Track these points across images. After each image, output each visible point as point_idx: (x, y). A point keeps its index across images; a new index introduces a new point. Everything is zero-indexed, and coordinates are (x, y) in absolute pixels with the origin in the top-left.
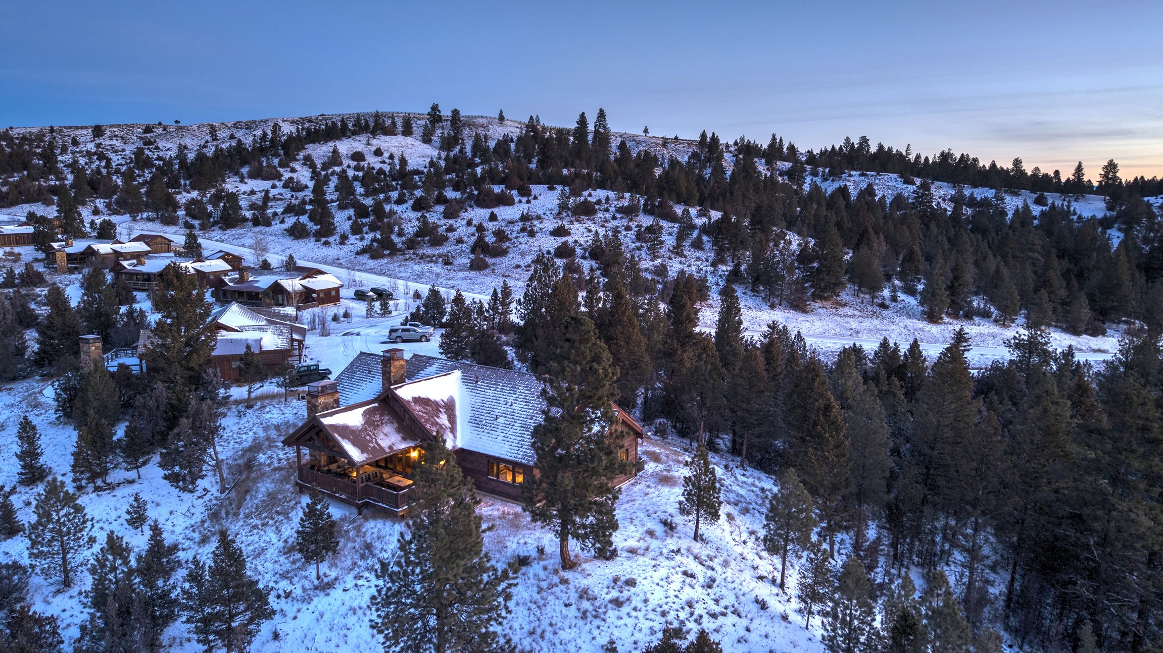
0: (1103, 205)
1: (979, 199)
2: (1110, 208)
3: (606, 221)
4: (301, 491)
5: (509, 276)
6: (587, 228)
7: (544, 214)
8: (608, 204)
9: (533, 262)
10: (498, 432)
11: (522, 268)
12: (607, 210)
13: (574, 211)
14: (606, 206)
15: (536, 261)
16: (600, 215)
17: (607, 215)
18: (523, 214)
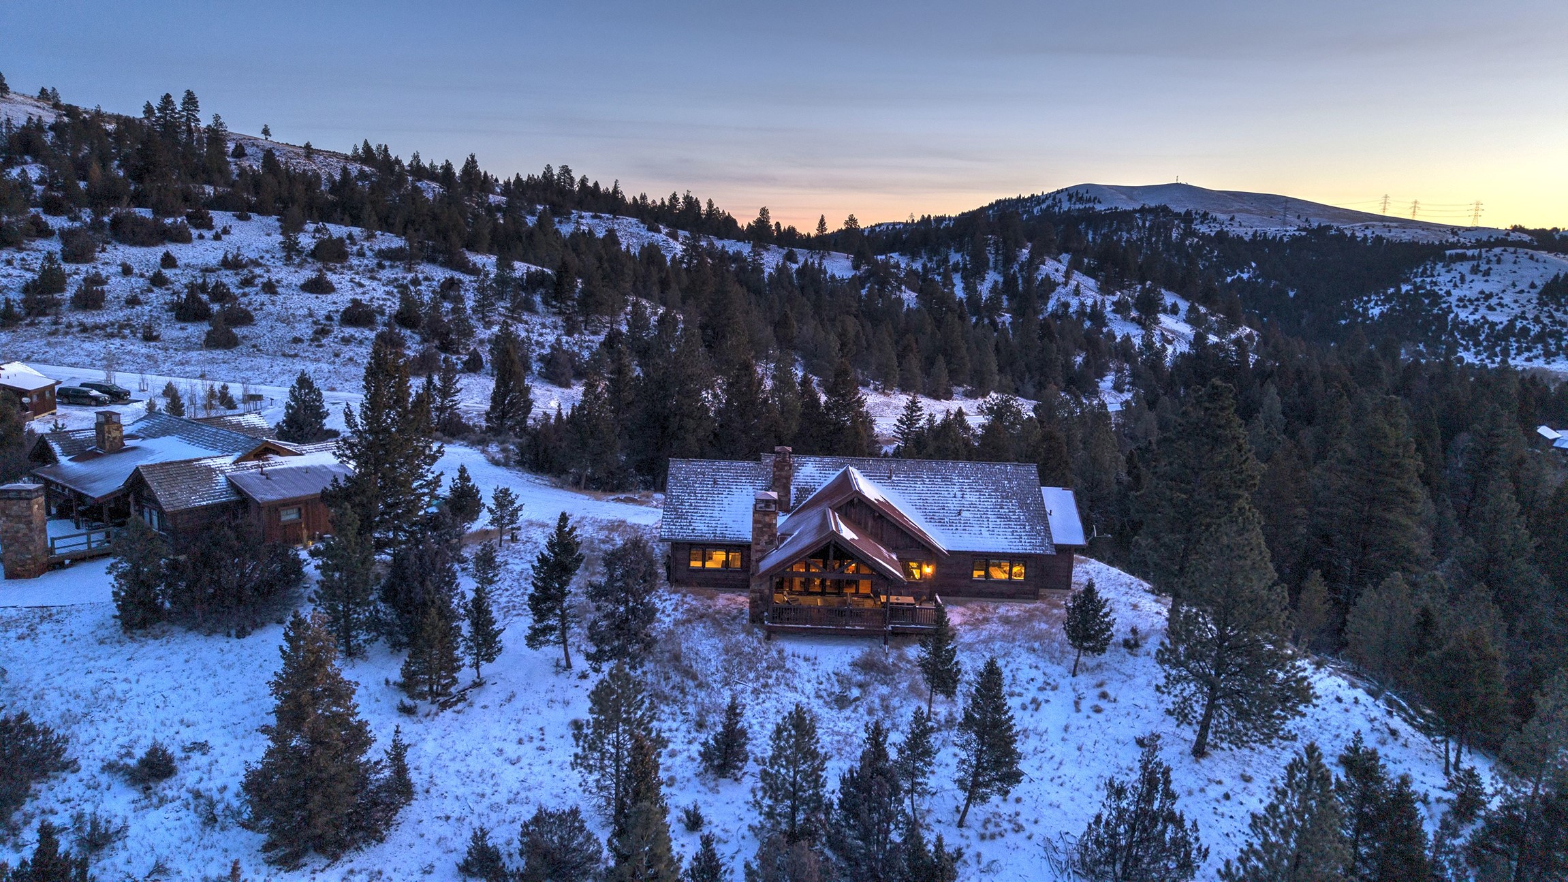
0: (848, 263)
1: (731, 252)
2: (856, 267)
3: (372, 271)
4: (768, 638)
5: (296, 355)
6: (352, 280)
7: (262, 258)
8: (355, 244)
9: (316, 332)
10: (977, 528)
11: (306, 344)
12: (361, 254)
13: (313, 254)
14: (355, 248)
15: (322, 332)
16: (355, 262)
17: (366, 262)
18: (225, 257)
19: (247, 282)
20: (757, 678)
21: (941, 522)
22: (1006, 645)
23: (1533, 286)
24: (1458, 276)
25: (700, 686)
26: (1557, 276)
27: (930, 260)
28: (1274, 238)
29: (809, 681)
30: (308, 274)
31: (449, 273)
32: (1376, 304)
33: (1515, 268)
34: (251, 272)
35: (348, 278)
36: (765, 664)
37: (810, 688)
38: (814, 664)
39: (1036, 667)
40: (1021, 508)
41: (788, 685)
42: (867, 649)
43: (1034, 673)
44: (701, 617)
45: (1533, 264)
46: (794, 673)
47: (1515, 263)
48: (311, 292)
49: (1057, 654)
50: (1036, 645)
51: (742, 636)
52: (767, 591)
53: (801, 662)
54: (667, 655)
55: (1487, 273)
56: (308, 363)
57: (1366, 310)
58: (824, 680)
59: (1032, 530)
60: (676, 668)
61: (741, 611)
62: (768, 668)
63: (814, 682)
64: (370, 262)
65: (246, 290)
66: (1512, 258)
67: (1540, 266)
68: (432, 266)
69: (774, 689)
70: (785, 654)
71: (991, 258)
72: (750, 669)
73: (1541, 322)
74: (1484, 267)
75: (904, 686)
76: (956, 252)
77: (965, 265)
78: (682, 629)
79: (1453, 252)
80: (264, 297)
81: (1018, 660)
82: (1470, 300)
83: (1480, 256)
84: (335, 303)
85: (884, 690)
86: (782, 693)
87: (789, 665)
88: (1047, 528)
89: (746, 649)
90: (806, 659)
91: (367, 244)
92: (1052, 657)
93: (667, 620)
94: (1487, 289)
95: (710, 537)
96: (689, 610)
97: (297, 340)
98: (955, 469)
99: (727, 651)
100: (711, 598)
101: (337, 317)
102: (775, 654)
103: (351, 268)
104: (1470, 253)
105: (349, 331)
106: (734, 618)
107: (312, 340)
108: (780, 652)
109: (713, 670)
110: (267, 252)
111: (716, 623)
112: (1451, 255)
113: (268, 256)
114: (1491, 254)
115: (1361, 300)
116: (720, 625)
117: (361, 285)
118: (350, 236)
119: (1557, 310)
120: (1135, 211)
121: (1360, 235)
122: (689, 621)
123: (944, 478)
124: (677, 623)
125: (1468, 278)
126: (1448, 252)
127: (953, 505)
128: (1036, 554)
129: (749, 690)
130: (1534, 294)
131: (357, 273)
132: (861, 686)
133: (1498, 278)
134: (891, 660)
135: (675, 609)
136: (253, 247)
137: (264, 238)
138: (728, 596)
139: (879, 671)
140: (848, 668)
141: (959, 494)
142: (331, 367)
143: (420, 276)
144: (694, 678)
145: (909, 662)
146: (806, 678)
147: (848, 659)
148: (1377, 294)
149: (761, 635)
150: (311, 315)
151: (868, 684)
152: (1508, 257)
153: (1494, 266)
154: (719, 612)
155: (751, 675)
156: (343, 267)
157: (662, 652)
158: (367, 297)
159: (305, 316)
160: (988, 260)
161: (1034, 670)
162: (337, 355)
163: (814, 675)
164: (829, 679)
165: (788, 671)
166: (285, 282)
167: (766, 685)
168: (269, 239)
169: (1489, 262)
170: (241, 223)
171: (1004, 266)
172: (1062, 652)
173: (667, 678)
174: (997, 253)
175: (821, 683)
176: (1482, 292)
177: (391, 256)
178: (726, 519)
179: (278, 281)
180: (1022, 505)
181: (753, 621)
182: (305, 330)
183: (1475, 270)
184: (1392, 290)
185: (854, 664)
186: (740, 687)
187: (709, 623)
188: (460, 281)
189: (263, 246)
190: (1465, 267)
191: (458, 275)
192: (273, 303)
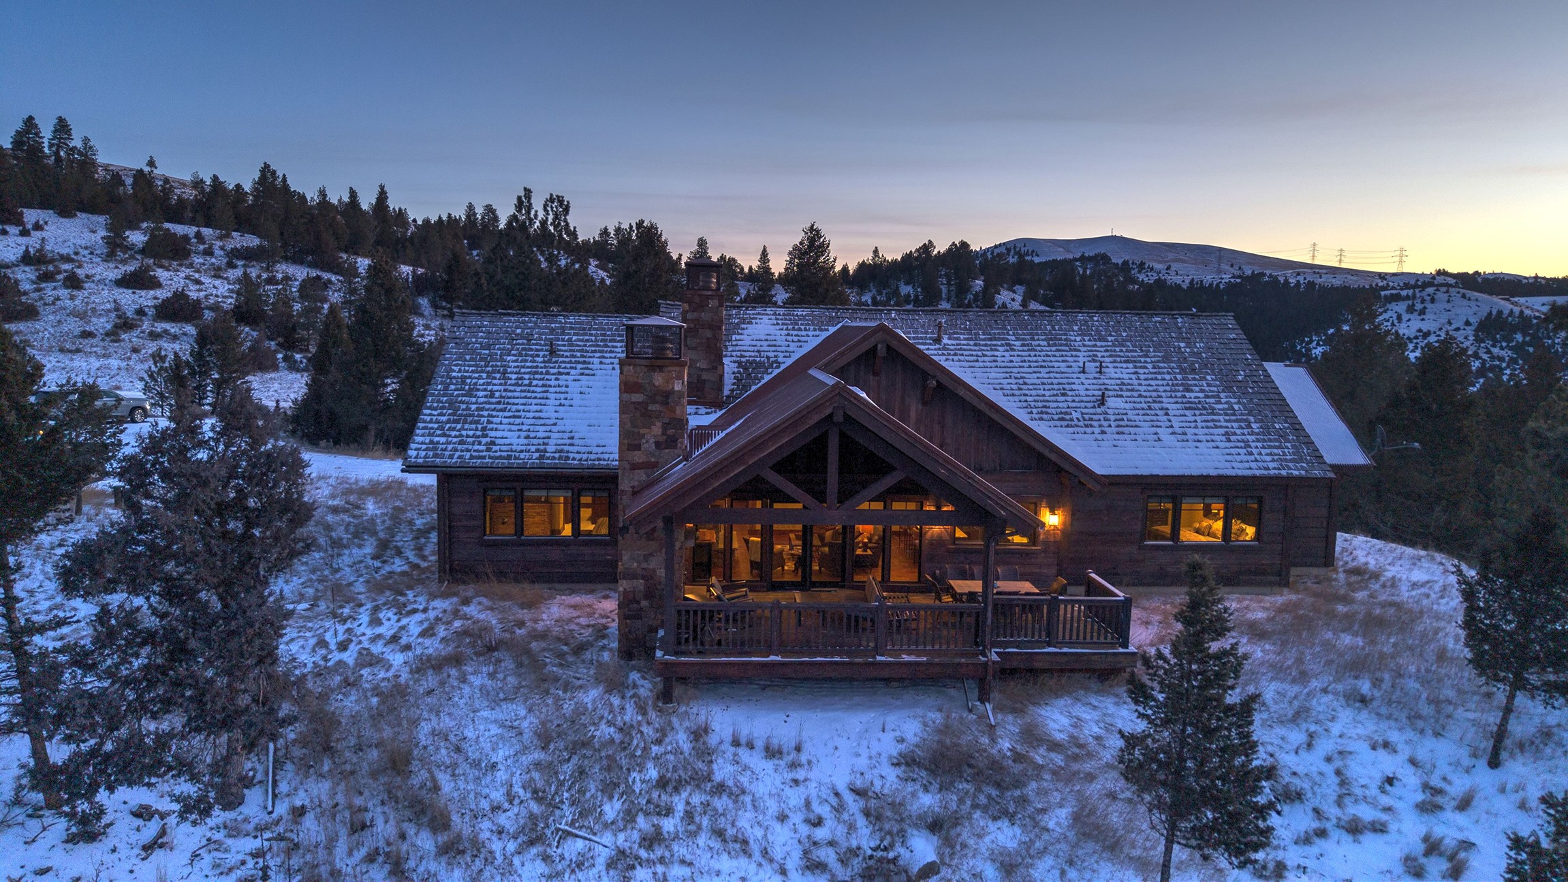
3: (219, 269)
4: (666, 696)
5: (78, 351)
6: (187, 278)
7: (76, 253)
8: (204, 243)
9: (116, 326)
10: (1146, 428)
11: (100, 337)
12: (209, 252)
13: (143, 251)
14: (202, 247)
15: (125, 324)
16: (198, 260)
17: (213, 260)
18: (27, 251)
19: (47, 277)
20: (629, 817)
21: (1063, 418)
22: (1293, 690)
23: (1468, 323)
24: (1395, 316)
25: (451, 850)
26: (1490, 314)
27: (880, 293)
28: (1211, 285)
29: (782, 818)
30: (130, 268)
31: (314, 273)
32: (1318, 344)
33: (1448, 306)
34: (56, 267)
35: (183, 275)
36: (653, 773)
37: (784, 841)
38: (794, 765)
39: (1386, 745)
40: (1228, 389)
41: (719, 833)
42: (936, 717)
43: (1388, 763)
44: (491, 649)
45: (1465, 302)
46: (737, 793)
47: (1448, 301)
48: (127, 287)
49: (1426, 710)
50: (1365, 687)
51: (591, 696)
52: (661, 573)
53: (755, 760)
54: (374, 754)
55: (1422, 312)
56: (92, 360)
57: (1309, 350)
58: (824, 811)
59: (1266, 430)
60: (391, 797)
61: (601, 632)
62: (662, 783)
63: (797, 818)
64: (219, 259)
65: (43, 285)
66: (1445, 297)
67: (1473, 304)
68: (298, 267)
69: (680, 850)
70: (712, 740)
71: (944, 289)
72: (608, 789)
73: (1480, 358)
74: (1419, 306)
75: (1059, 819)
76: (907, 284)
77: (917, 296)
78: (431, 680)
79: (1388, 292)
80: (63, 293)
81: (1336, 729)
82: (1409, 338)
83: (1414, 297)
84: (156, 298)
85: (1005, 835)
86: (703, 860)
87: (723, 771)
88: (1297, 427)
89: (605, 731)
90: (772, 752)
91: (219, 243)
92: (1414, 717)
93: (397, 659)
94: (1425, 327)
95: (531, 459)
96: (465, 633)
97: (87, 335)
98: (1070, 323)
99: (545, 738)
100: (530, 605)
101: (152, 312)
102: (682, 739)
103: (191, 266)
104: (1404, 293)
105: (160, 326)
106: (580, 649)
107: (107, 334)
108: (699, 733)
109: (498, 796)
110: (86, 248)
111: (527, 661)
112: (1386, 296)
113: (86, 252)
114: (1424, 294)
115: (1303, 341)
116: (536, 664)
117: (198, 282)
118: (198, 235)
119: (1494, 346)
120: (1075, 260)
121: (1293, 281)
122: (456, 660)
123: (1052, 340)
124: (423, 666)
125: (1405, 317)
126: (1383, 293)
127: (1084, 387)
128: (1290, 478)
129: (603, 855)
130: (1470, 331)
131: (198, 271)
132: (935, 826)
133: (1432, 317)
134: (1006, 745)
135: (428, 633)
136: (70, 243)
137: (87, 235)
138: (576, 599)
139: (979, 777)
140: (892, 774)
141: (1091, 367)
142: (123, 364)
143: (279, 276)
144: (439, 823)
145: (1055, 746)
146: (773, 807)
147: (888, 746)
148: (1317, 334)
149: (645, 687)
150: (117, 309)
151: (956, 820)
152: (1441, 296)
153: (1429, 305)
154: (543, 636)
155: (612, 809)
156: (181, 265)
157: (359, 748)
158: (202, 294)
159: (109, 311)
160: (940, 291)
161: (1382, 754)
162: (135, 350)
163: (795, 797)
164: (839, 809)
165: (721, 788)
166: (97, 278)
167: (653, 840)
168: (93, 235)
169: (1423, 301)
170: (62, 220)
171: (957, 297)
172: (1435, 702)
173: (359, 827)
174: (949, 283)
175: (818, 822)
176: (1420, 331)
177: (248, 255)
178: (573, 421)
179: (87, 276)
180: (1229, 384)
181: (627, 653)
182: (102, 324)
183: (1411, 309)
184: (1331, 331)
185: (907, 761)
186: (574, 847)
187: (509, 664)
188: (330, 281)
189: (83, 243)
190: (1401, 307)
191: (326, 276)
192: (72, 298)
